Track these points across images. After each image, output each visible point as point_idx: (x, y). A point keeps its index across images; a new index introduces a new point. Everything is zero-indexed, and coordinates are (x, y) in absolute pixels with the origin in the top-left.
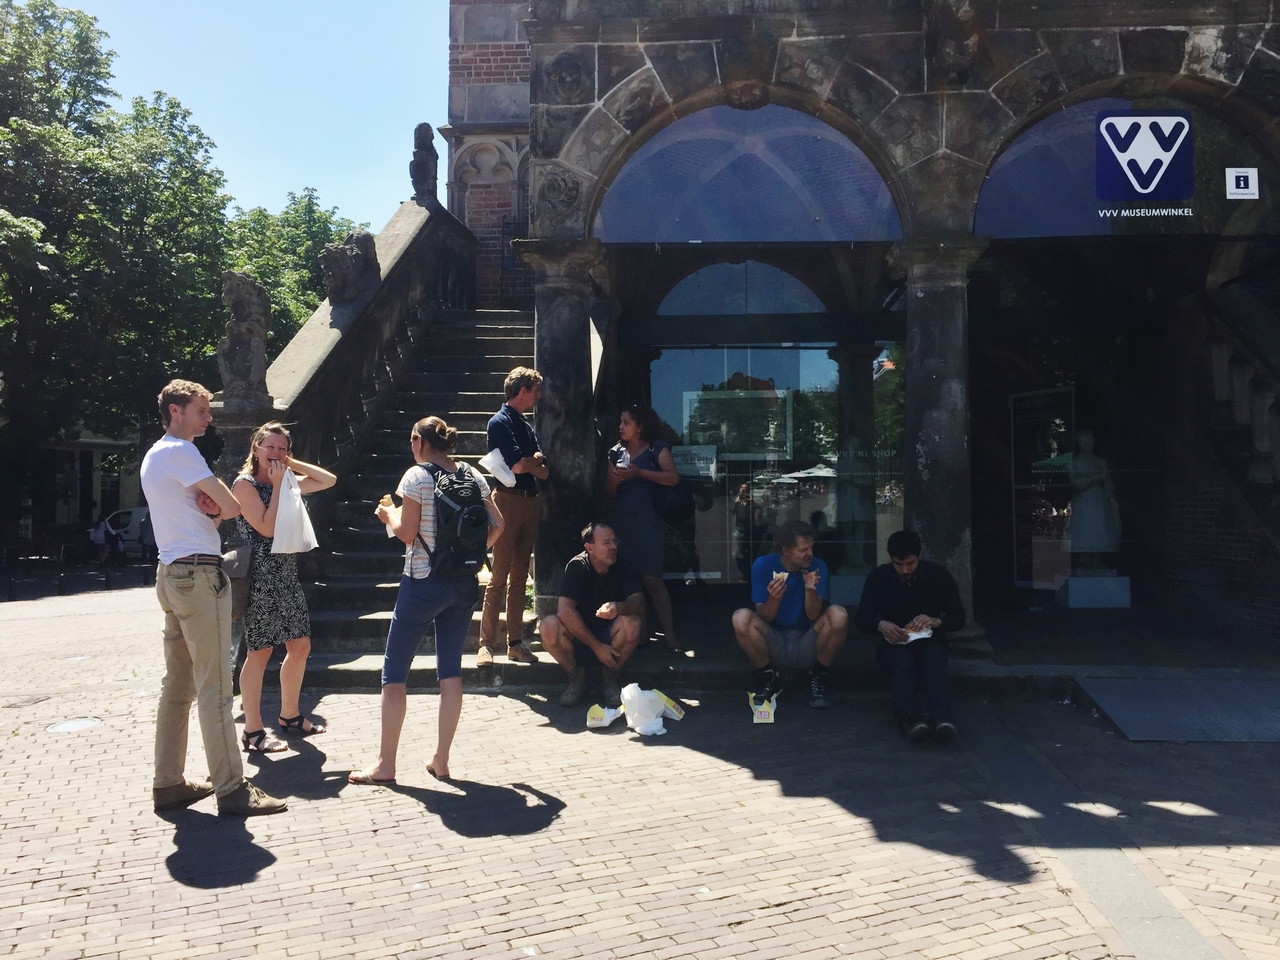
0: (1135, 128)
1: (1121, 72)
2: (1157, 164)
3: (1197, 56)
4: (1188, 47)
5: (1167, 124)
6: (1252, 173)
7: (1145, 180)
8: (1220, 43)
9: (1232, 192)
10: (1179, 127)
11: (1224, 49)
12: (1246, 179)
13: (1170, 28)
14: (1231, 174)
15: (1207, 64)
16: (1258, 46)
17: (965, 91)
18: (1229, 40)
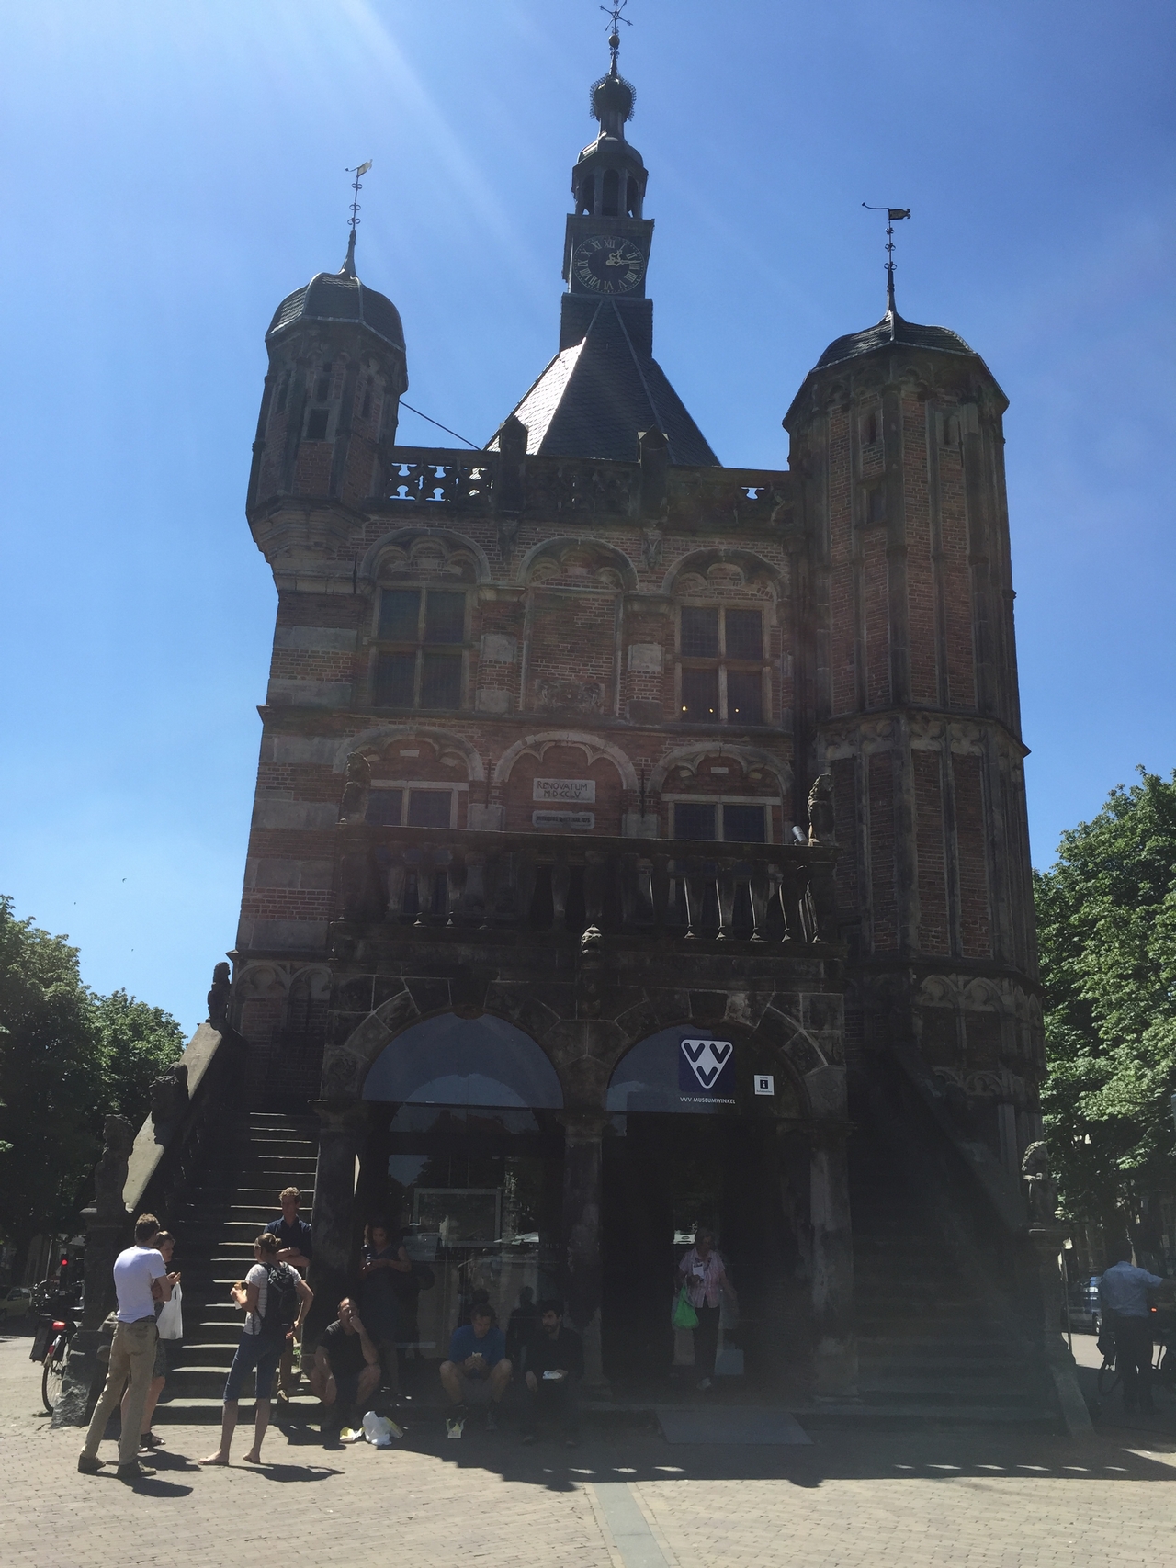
0: (701, 1047)
1: (691, 1016)
2: (714, 1070)
3: (734, 1009)
4: (729, 1002)
5: (720, 1046)
6: (770, 1079)
7: (707, 1081)
8: (747, 1002)
9: (758, 1090)
10: (727, 1048)
11: (749, 1006)
12: (766, 1082)
13: (718, 991)
14: (758, 1078)
15: (740, 1013)
16: (768, 1005)
17: (600, 1020)
18: (752, 1001)
